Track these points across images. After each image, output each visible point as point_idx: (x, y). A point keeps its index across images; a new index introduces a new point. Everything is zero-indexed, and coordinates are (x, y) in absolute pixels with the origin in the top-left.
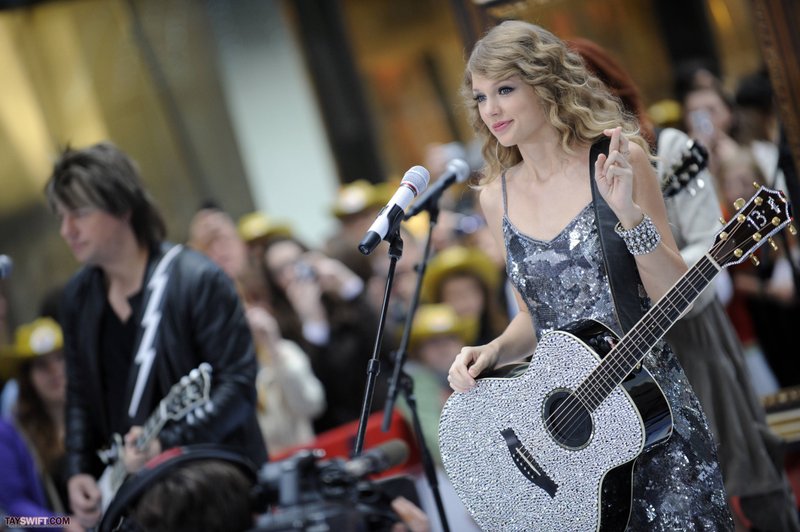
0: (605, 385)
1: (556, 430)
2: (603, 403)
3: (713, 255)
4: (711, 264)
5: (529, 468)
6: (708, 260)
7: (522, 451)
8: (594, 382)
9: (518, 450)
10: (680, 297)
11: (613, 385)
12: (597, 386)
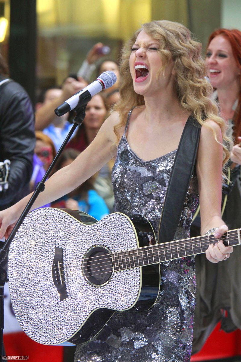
0: (132, 262)
1: (88, 267)
2: (124, 270)
5: (58, 277)
7: (60, 265)
8: (127, 256)
11: (137, 265)
12: (127, 259)
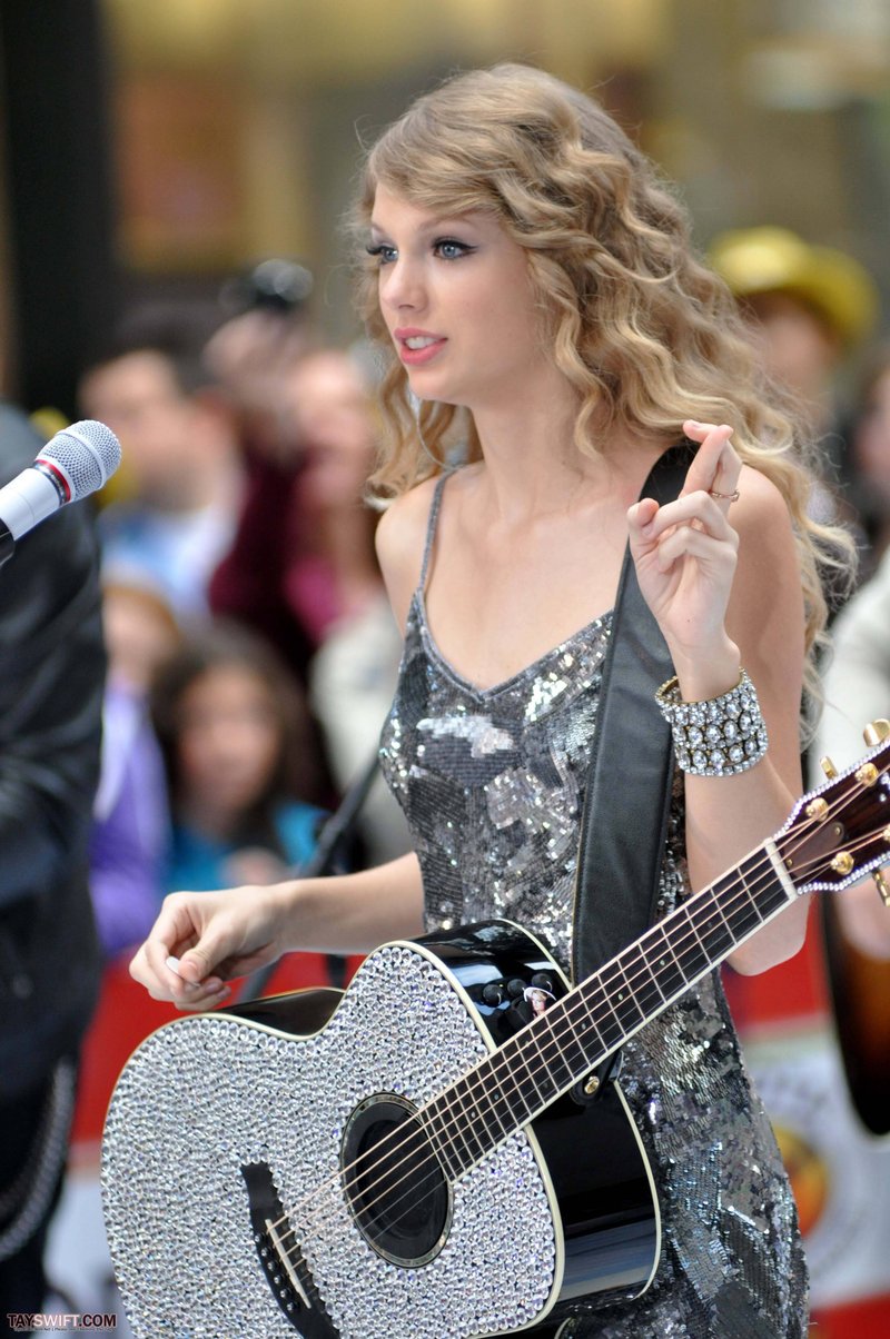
0: (490, 1117)
1: (367, 1199)
2: (481, 1161)
3: (782, 853)
4: (773, 874)
5: (286, 1281)
6: (768, 864)
7: (280, 1230)
8: (467, 1101)
9: (270, 1226)
10: (692, 938)
11: (510, 1125)
12: (473, 1115)
